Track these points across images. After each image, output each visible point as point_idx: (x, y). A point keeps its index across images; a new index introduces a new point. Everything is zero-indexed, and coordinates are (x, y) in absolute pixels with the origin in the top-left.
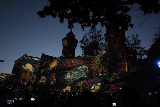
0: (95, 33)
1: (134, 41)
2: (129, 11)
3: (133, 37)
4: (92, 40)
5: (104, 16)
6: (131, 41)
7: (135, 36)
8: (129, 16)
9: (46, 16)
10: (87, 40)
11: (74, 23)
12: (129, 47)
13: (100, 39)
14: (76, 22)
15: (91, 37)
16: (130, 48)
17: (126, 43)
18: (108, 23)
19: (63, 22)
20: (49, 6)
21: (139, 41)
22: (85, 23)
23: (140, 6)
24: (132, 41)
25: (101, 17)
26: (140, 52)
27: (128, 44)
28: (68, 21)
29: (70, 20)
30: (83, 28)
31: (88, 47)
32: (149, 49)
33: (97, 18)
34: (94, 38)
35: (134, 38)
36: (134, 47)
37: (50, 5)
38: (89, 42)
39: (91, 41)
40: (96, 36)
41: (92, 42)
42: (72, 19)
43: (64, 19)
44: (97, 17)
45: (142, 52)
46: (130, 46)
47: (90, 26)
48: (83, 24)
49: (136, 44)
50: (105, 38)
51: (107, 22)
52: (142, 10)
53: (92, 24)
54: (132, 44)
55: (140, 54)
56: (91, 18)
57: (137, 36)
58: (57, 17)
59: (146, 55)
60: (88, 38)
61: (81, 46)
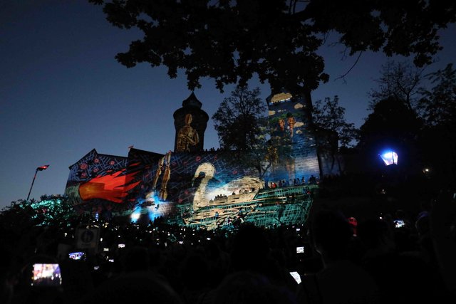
0: (245, 97)
1: (330, 110)
2: (319, 48)
3: (327, 101)
4: (240, 111)
5: (264, 59)
7: (332, 100)
8: (320, 58)
9: (137, 63)
10: (230, 112)
12: (319, 124)
13: (257, 109)
14: (204, 75)
15: (237, 105)
16: (323, 125)
17: (313, 116)
18: (275, 73)
19: (175, 76)
20: (143, 41)
21: (341, 110)
22: (224, 76)
23: (342, 35)
24: (326, 110)
25: (258, 62)
26: (345, 133)
27: (319, 118)
28: (187, 73)
29: (191, 71)
30: (220, 86)
31: (230, 127)
32: (362, 126)
33: (250, 64)
34: (244, 107)
35: (329, 104)
36: (331, 124)
37: (145, 38)
38: (234, 117)
39: (237, 114)
40: (248, 103)
41: (240, 116)
42: (196, 68)
43: (179, 69)
44: (249, 61)
45: (348, 134)
46: (322, 122)
47: (235, 83)
48: (219, 78)
49: (335, 117)
50: (267, 107)
51: (272, 72)
52: (346, 44)
53: (239, 78)
54: (327, 117)
55: (344, 138)
56: (236, 64)
57: (336, 98)
58: (161, 64)
59: (357, 138)
60: (231, 108)
61: (216, 126)
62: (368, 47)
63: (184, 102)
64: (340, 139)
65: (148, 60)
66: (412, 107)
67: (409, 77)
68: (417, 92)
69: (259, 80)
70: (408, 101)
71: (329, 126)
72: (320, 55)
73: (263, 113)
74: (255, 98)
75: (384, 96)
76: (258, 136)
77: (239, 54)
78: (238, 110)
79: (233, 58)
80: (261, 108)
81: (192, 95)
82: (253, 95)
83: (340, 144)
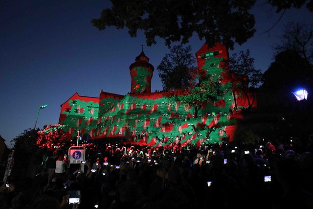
1: (243, 61)
2: (252, 7)
3: (241, 54)
4: (177, 63)
5: (204, 21)
6: (239, 60)
7: (245, 53)
9: (107, 27)
11: (156, 36)
12: (236, 71)
15: (175, 59)
16: (239, 72)
17: (230, 65)
18: (210, 32)
19: (136, 36)
21: (251, 60)
22: (171, 36)
25: (198, 24)
26: (254, 77)
27: (235, 66)
29: (148, 31)
30: (168, 43)
32: (266, 72)
33: (190, 25)
35: (243, 56)
36: (244, 70)
37: (112, 7)
38: (172, 68)
42: (152, 29)
43: (137, 30)
45: (257, 77)
46: (237, 69)
47: (179, 40)
48: (167, 38)
49: (246, 66)
50: (196, 60)
51: (208, 31)
52: (273, 4)
54: (240, 66)
56: (180, 26)
57: (248, 51)
58: (125, 27)
59: (262, 80)
60: (171, 61)
61: (160, 75)
62: (292, 5)
63: (136, 58)
64: (251, 81)
65: (115, 24)
66: (307, 56)
67: (305, 33)
68: (311, 45)
69: (199, 37)
70: (304, 52)
71: (242, 72)
72: (252, 14)
73: (193, 64)
74: (188, 53)
75: (285, 48)
76: (190, 81)
77: (182, 19)
78: (175, 63)
79: (177, 21)
80: (192, 60)
81: (143, 53)
82: (186, 51)
83: (250, 85)
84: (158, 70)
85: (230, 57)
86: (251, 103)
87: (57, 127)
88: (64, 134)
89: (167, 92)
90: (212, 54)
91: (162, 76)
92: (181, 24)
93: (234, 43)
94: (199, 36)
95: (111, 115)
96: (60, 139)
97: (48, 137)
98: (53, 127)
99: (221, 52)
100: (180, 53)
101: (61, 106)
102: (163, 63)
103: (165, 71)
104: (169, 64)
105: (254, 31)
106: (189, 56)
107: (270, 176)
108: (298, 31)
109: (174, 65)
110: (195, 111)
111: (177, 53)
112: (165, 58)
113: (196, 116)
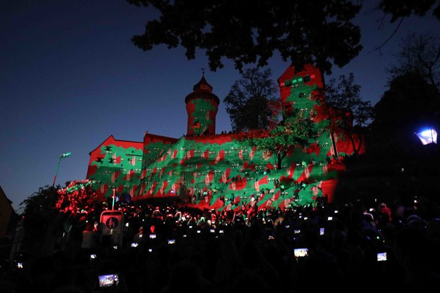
1: (344, 89)
3: (342, 80)
4: (251, 93)
5: (289, 34)
6: (339, 88)
7: (347, 78)
9: (154, 45)
11: (222, 57)
12: (334, 103)
13: (269, 90)
14: (223, 55)
16: (339, 104)
17: (327, 95)
18: (298, 49)
19: (193, 57)
20: (159, 21)
21: (356, 88)
22: (243, 56)
24: (341, 89)
25: (281, 38)
26: (361, 112)
27: (333, 97)
28: (208, 53)
29: (212, 50)
30: (239, 66)
32: (377, 104)
33: (270, 41)
35: (344, 82)
36: (346, 102)
37: (161, 18)
38: (245, 100)
42: (217, 47)
43: (197, 48)
44: (269, 39)
45: (364, 112)
46: (336, 101)
47: (254, 62)
48: (237, 59)
49: (350, 96)
50: (279, 89)
51: (295, 48)
52: (386, 10)
53: (258, 57)
54: (341, 96)
55: (359, 117)
56: (256, 43)
57: (352, 76)
58: (179, 46)
59: (372, 116)
60: (243, 91)
61: (228, 109)
62: (413, 11)
63: (195, 86)
64: (356, 118)
65: (166, 42)
66: (436, 82)
67: (431, 49)
69: (282, 57)
70: (430, 75)
71: (344, 105)
72: (356, 25)
73: (274, 94)
74: (267, 79)
75: (403, 71)
76: (271, 118)
77: (258, 32)
78: (249, 93)
79: (252, 36)
80: (272, 89)
81: (203, 79)
82: (265, 77)
83: (355, 123)
84: (224, 103)
85: (326, 83)
86: (357, 148)
87: (84, 184)
88: (94, 194)
89: (238, 133)
90: (301, 80)
91: (231, 111)
92: (258, 39)
93: (331, 65)
94: (282, 55)
95: (159, 165)
96: (88, 201)
97: (72, 198)
98: (79, 183)
99: (313, 77)
100: (256, 78)
101: (90, 154)
102: (232, 93)
103: (235, 104)
104: (241, 95)
105: (360, 48)
106: (268, 83)
107: (385, 254)
108: (422, 47)
109: (247, 96)
110: (277, 160)
111: (251, 79)
112: (234, 87)
113: (279, 168)
